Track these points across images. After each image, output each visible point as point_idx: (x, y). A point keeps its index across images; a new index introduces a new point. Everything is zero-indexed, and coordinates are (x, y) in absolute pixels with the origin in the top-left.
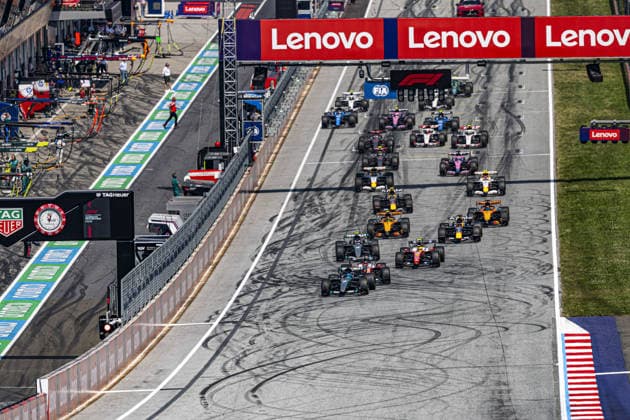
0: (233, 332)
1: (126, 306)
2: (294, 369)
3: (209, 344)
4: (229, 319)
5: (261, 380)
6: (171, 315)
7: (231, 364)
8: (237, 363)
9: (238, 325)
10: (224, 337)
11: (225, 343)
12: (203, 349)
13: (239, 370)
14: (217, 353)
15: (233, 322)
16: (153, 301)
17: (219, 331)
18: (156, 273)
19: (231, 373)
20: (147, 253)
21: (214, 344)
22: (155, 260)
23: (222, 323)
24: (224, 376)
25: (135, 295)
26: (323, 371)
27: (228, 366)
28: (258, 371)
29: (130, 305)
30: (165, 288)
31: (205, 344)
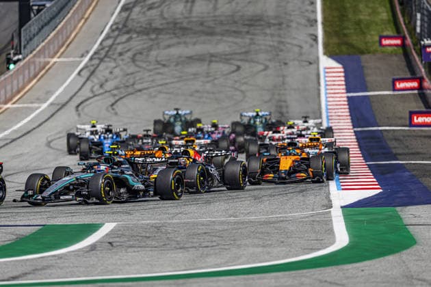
0: (98, 65)
1: (25, 47)
2: (140, 91)
3: (82, 73)
4: (95, 56)
5: (117, 98)
6: (56, 53)
7: (97, 87)
8: (101, 86)
9: (101, 60)
10: (92, 68)
11: (93, 73)
12: (78, 77)
13: (101, 91)
14: (88, 79)
15: (99, 58)
16: (43, 44)
17: (89, 64)
18: (46, 24)
19: (97, 93)
20: (39, 11)
21: (86, 74)
22: (45, 15)
23: (91, 59)
24: (91, 95)
25: (31, 39)
26: (160, 92)
27: (95, 89)
28: (115, 92)
29: (28, 46)
30: (52, 35)
31: (79, 74)
